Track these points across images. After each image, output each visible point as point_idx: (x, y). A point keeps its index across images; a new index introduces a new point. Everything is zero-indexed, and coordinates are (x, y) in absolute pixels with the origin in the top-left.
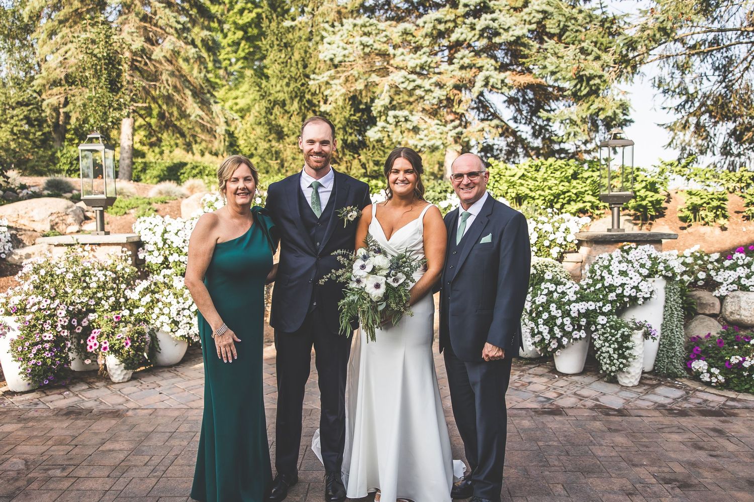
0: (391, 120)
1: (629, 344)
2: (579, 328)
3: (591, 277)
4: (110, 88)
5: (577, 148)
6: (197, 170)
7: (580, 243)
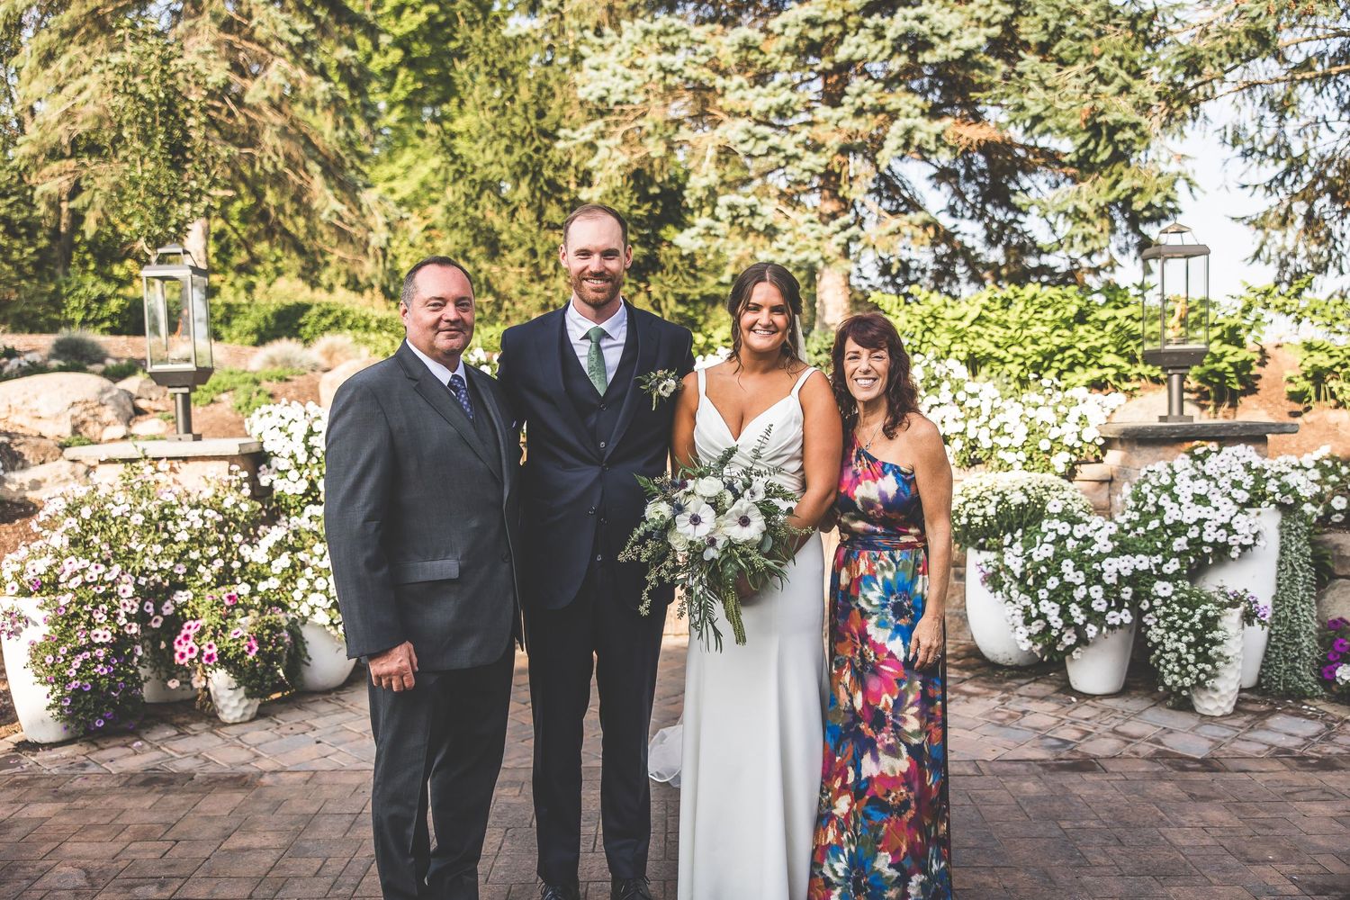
0: (722, 212)
1: (1218, 635)
2: (1120, 606)
3: (1137, 509)
4: (171, 161)
5: (1072, 264)
6: (331, 319)
7: (1108, 444)
